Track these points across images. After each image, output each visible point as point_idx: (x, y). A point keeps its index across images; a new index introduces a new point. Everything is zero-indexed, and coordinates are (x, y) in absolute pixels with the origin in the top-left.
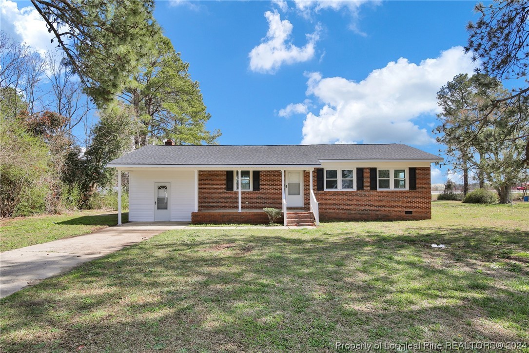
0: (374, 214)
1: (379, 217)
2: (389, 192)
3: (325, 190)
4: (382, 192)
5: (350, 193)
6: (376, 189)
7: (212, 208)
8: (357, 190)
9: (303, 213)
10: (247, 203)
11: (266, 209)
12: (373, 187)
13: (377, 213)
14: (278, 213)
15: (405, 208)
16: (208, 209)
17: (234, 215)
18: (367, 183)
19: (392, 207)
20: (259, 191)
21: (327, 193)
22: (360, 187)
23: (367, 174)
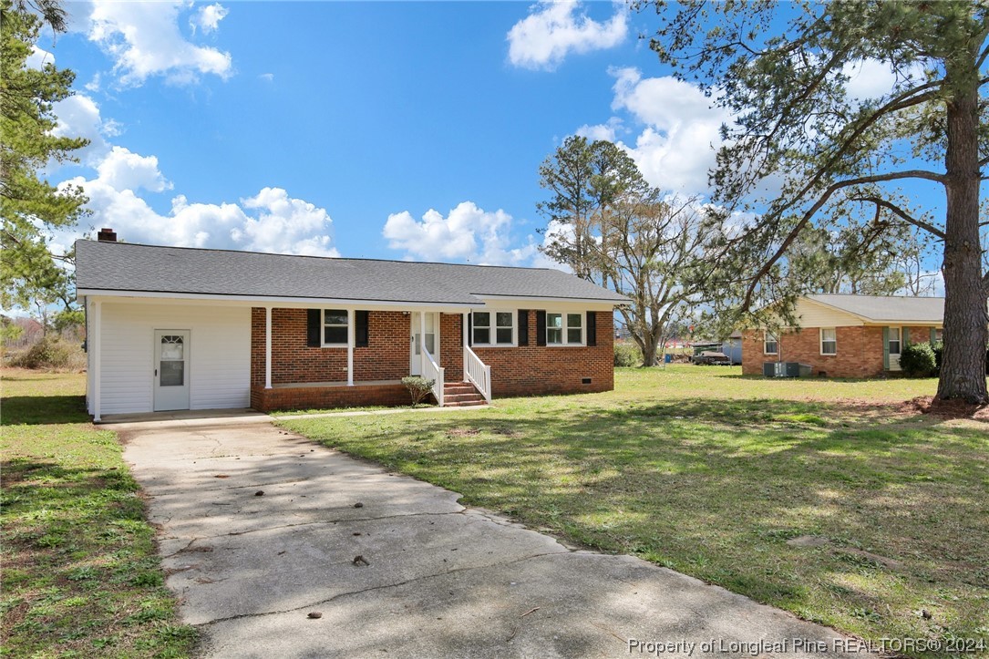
0: (541, 385)
1: (549, 389)
2: (562, 350)
4: (552, 349)
5: (509, 350)
6: (545, 345)
8: (520, 345)
10: (345, 369)
12: (541, 342)
13: (546, 383)
15: (582, 373)
18: (532, 334)
19: (567, 372)
20: (367, 346)
21: (476, 350)
22: (523, 341)
23: (532, 319)
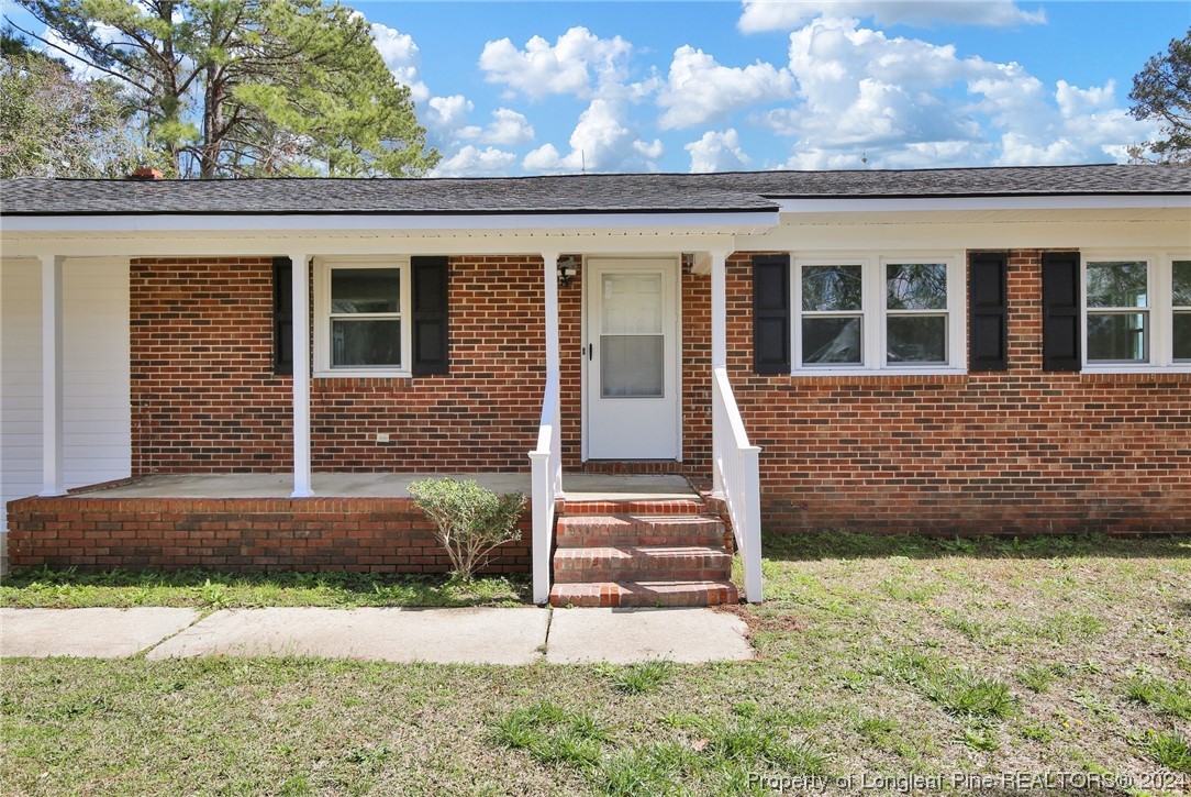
0: (1059, 502)
1: (1092, 516)
2: (1147, 385)
3: (799, 368)
4: (1108, 382)
5: (933, 384)
6: (1078, 368)
7: (203, 463)
9: (667, 510)
10: (383, 437)
11: (424, 489)
12: (1061, 356)
13: (1080, 495)
14: (490, 519)
16: (181, 468)
17: (254, 519)
18: (1025, 330)
19: (1162, 461)
20: (445, 373)
21: (809, 386)
22: (989, 352)
23: (1024, 288)
